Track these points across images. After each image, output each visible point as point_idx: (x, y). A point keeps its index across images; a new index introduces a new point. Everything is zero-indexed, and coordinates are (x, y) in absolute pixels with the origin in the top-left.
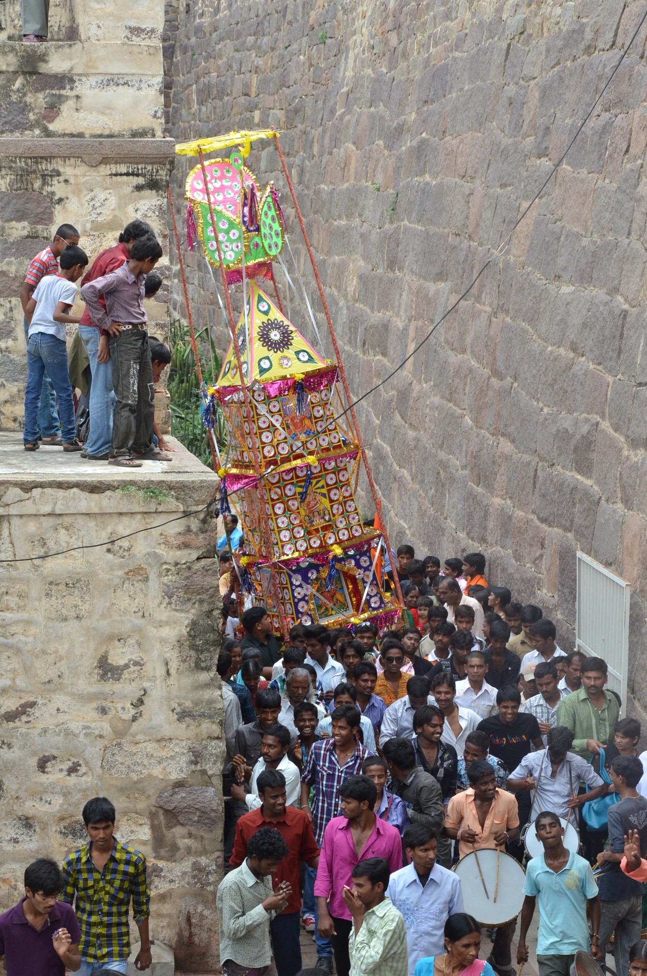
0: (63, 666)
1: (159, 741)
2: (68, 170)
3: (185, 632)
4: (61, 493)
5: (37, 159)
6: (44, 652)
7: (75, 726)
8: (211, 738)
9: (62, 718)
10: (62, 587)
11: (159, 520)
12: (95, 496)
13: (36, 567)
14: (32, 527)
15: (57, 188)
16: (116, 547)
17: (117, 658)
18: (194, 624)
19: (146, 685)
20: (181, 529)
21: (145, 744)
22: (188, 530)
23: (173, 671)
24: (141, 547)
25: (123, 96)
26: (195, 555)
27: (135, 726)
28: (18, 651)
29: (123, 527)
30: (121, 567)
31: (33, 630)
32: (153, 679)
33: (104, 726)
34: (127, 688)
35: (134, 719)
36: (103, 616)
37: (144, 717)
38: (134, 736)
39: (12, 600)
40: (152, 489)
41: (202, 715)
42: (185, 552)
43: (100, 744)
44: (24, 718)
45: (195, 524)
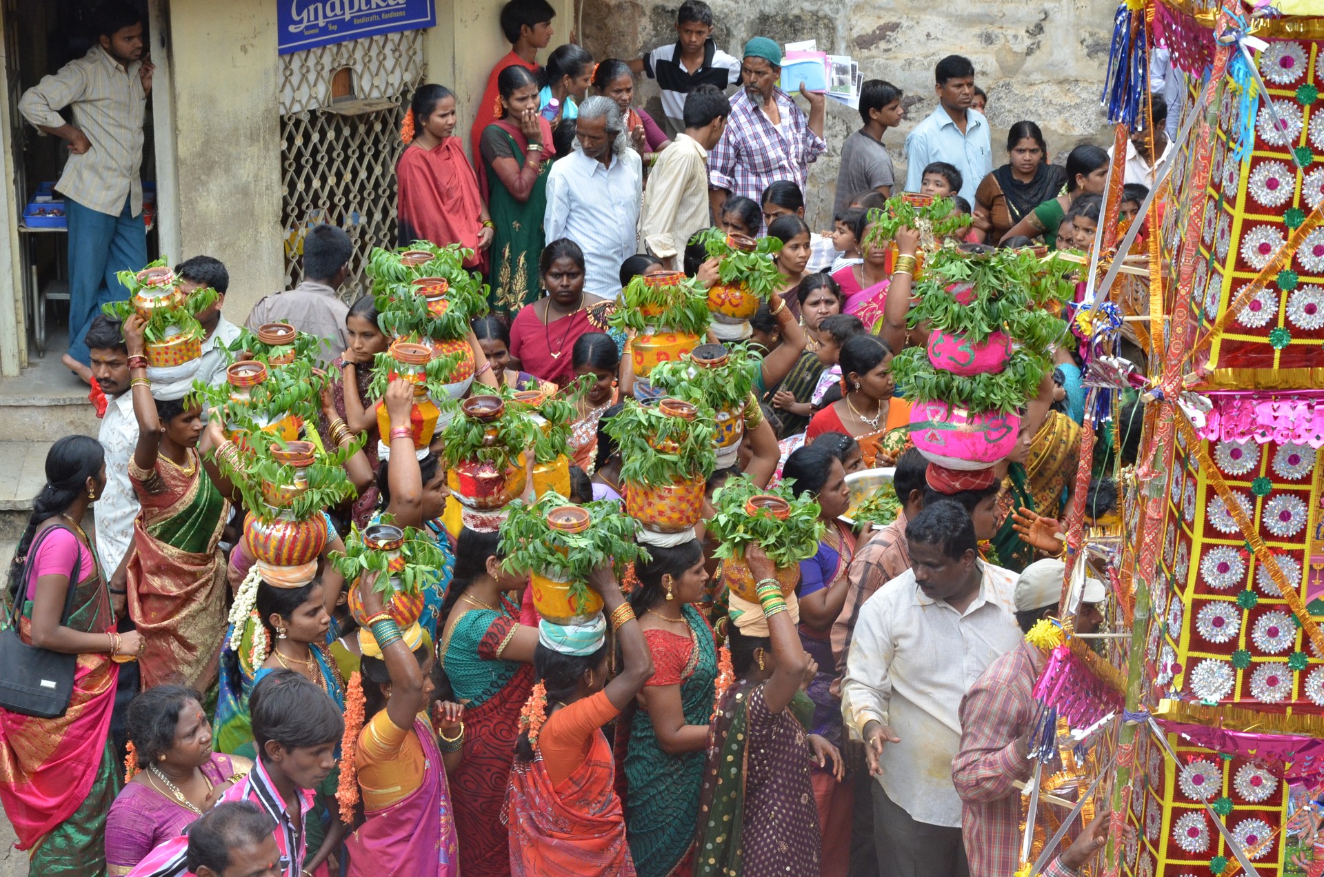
1: (1060, 83)
9: (933, 46)
19: (1048, 5)
21: (1041, 87)
27: (1030, 62)
33: (989, 59)
34: (1022, 9)
35: (1030, 52)
37: (1043, 49)
38: (1027, 74)
44: (883, 45)
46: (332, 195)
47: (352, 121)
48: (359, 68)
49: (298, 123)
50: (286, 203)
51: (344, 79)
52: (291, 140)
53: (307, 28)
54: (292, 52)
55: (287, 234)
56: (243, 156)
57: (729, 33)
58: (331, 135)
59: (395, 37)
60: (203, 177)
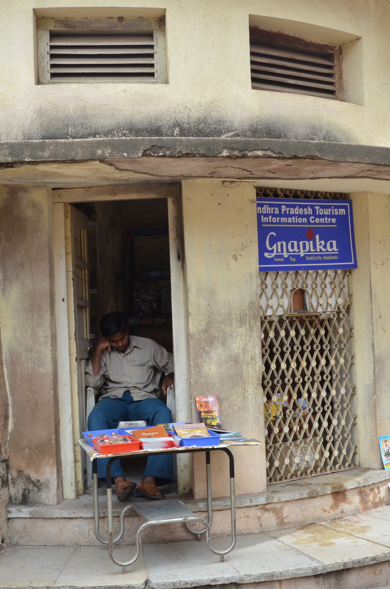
46: (293, 375)
47: (305, 326)
48: (309, 290)
49: (271, 323)
50: (263, 377)
52: (266, 333)
53: (277, 256)
54: (267, 271)
56: (235, 334)
58: (293, 333)
59: (331, 273)
60: (206, 348)
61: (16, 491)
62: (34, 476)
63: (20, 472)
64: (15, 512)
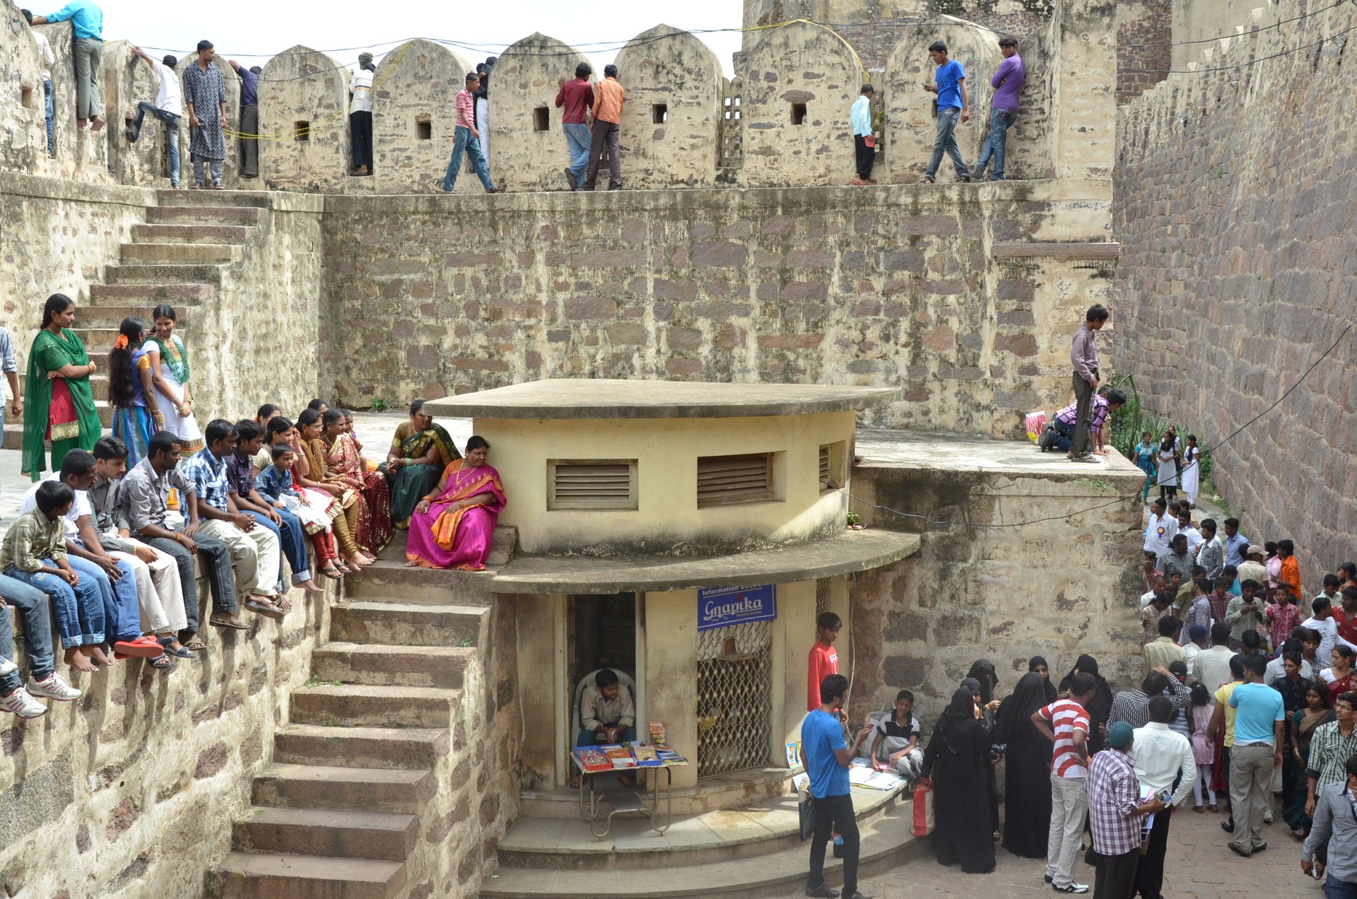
0: (1033, 599)
2: (1045, 265)
3: (1118, 580)
4: (1036, 481)
5: (1024, 258)
6: (1020, 588)
7: (1040, 640)
8: (1135, 654)
9: (1031, 634)
10: (1034, 545)
11: (1103, 502)
12: (1059, 484)
13: (1017, 531)
14: (1015, 504)
15: (1037, 277)
16: (1072, 520)
17: (1071, 595)
18: (1125, 575)
19: (1090, 614)
20: (1118, 509)
22: (1123, 510)
23: (1109, 606)
24: (1090, 520)
25: (1083, 215)
26: (1127, 527)
27: (1081, 643)
28: (1003, 587)
29: (1078, 506)
30: (1075, 533)
31: (1013, 573)
32: (1095, 611)
33: (1059, 641)
34: (1076, 616)
35: (1081, 637)
36: (1061, 566)
37: (1088, 636)
39: (1000, 553)
40: (1099, 480)
41: (1129, 638)
42: (1121, 525)
43: (1057, 653)
44: (1005, 632)
45: (1128, 505)
46: (723, 700)
47: (734, 665)
48: (738, 638)
49: (707, 665)
50: (699, 704)
51: (730, 644)
52: (703, 673)
53: (713, 618)
54: (705, 629)
55: (700, 720)
56: (678, 680)
57: (927, 625)
58: (723, 671)
59: (756, 624)
60: (658, 690)
61: (526, 780)
62: (538, 771)
63: (529, 768)
64: (526, 795)
